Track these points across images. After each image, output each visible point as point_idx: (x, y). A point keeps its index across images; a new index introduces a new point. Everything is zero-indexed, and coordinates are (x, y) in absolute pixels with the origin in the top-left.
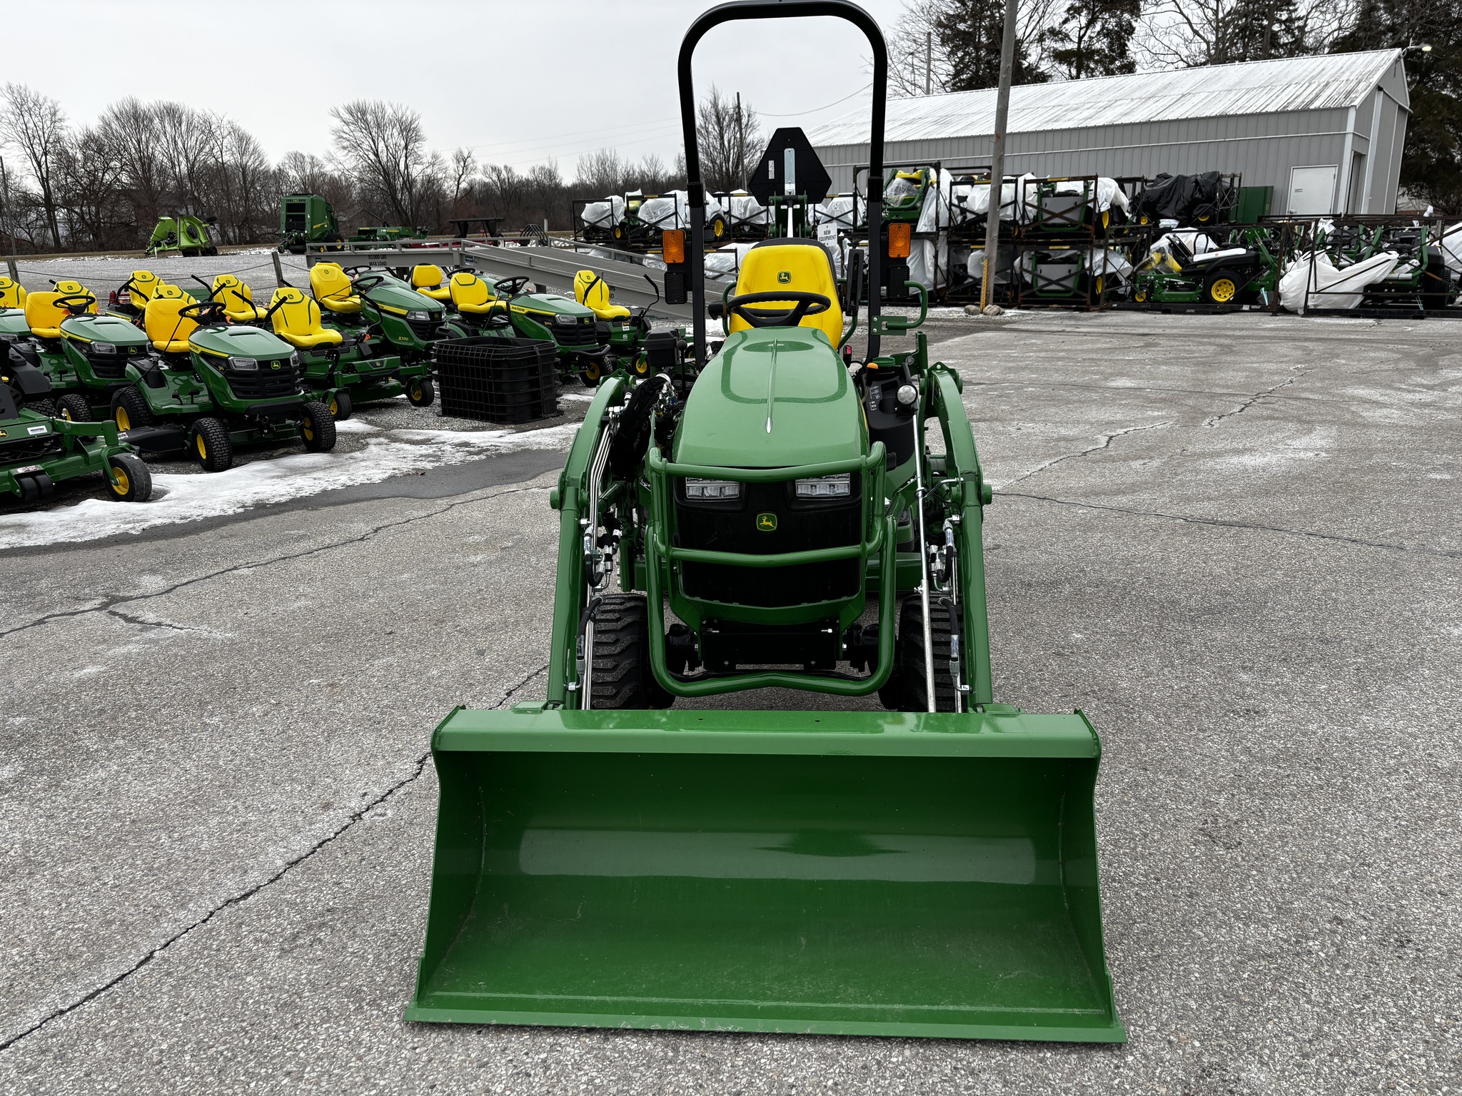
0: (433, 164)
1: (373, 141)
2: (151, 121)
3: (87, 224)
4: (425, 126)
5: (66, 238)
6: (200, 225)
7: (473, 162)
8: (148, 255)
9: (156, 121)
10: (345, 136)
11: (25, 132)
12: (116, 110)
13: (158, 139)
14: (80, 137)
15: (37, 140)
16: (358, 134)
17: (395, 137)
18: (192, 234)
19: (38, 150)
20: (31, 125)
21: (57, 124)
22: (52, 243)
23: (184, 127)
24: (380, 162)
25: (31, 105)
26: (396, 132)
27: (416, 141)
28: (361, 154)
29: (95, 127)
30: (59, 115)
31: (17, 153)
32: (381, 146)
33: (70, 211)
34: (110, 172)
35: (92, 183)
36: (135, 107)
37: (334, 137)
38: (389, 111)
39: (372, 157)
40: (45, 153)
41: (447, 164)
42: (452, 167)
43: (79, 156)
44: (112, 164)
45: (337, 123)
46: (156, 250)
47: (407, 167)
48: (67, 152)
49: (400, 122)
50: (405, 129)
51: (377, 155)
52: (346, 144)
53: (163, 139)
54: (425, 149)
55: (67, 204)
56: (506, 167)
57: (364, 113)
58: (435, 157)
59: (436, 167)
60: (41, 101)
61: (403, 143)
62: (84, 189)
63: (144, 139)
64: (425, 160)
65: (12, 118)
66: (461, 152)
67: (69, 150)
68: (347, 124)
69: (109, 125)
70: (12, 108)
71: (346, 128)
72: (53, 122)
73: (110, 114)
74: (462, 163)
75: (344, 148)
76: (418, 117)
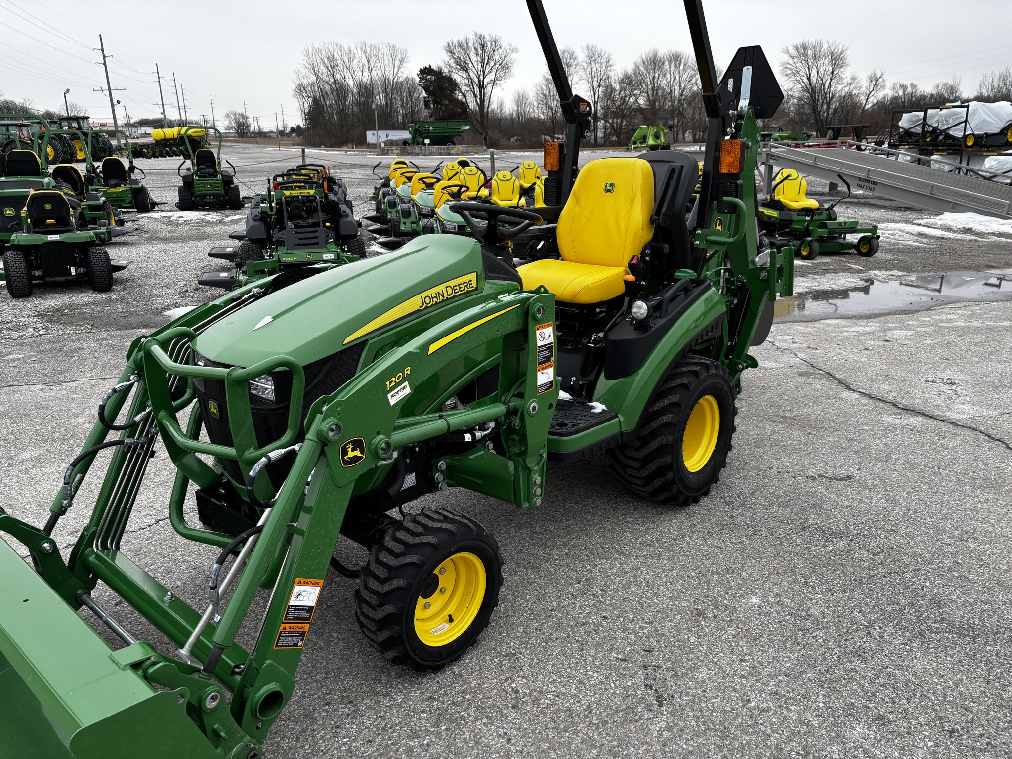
0: (851, 84)
1: (809, 68)
2: (663, 64)
3: (614, 130)
4: (850, 57)
5: (601, 138)
6: (663, 130)
7: (883, 81)
8: (628, 150)
9: (667, 63)
10: (789, 66)
11: (591, 74)
12: (644, 58)
13: (665, 75)
14: (621, 76)
15: (596, 79)
16: (799, 65)
17: (825, 66)
18: (657, 137)
19: (596, 84)
20: (594, 69)
21: (609, 68)
22: (593, 141)
23: (682, 67)
24: (811, 84)
25: (597, 57)
26: (827, 62)
27: (842, 67)
28: (798, 79)
29: (630, 70)
30: (611, 63)
31: (584, 86)
32: (814, 72)
33: (606, 121)
34: (633, 97)
35: (622, 104)
36: (655, 56)
37: (781, 68)
38: (825, 46)
39: (806, 80)
40: (599, 86)
41: (862, 84)
42: (865, 84)
43: (618, 88)
44: (635, 92)
45: (786, 58)
46: (633, 146)
47: (830, 86)
48: (611, 85)
49: (832, 54)
50: (835, 58)
51: (809, 79)
52: (789, 72)
53: (668, 75)
54: (846, 74)
55: (605, 117)
56: (912, 84)
57: (805, 48)
58: (853, 78)
59: (852, 87)
60: (603, 54)
61: (831, 69)
62: (616, 108)
63: (657, 75)
64: (845, 81)
65: (585, 65)
66: (875, 74)
67: (613, 84)
68: (792, 57)
69: (638, 67)
70: (586, 59)
71: (791, 61)
72: (607, 67)
73: (640, 61)
74: (874, 83)
75: (787, 75)
76: (847, 50)
